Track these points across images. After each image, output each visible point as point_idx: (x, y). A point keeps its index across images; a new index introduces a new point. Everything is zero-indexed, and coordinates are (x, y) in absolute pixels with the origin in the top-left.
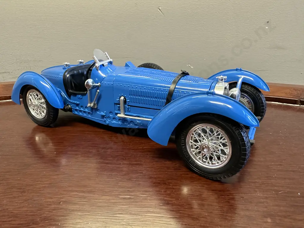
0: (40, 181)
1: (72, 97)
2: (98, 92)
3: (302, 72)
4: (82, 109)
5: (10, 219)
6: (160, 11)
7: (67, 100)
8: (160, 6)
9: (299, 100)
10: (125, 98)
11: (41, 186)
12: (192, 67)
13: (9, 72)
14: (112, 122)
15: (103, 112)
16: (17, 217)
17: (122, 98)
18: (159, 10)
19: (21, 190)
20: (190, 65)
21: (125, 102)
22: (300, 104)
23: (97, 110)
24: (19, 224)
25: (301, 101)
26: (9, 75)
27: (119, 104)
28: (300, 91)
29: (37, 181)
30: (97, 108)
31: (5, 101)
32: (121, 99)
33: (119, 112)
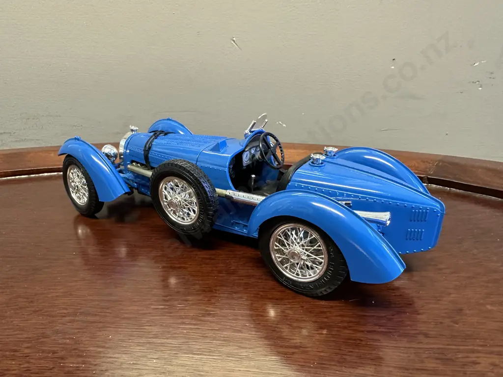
0: (53, 289)
3: (447, 133)
5: (16, 332)
6: (234, 44)
8: (234, 36)
11: (54, 294)
12: (284, 125)
13: (10, 133)
16: (23, 330)
18: (233, 42)
19: (29, 300)
20: (282, 123)
22: (427, 182)
24: (26, 338)
25: (428, 178)
26: (11, 137)
28: (430, 163)
29: (49, 289)
31: (5, 178)
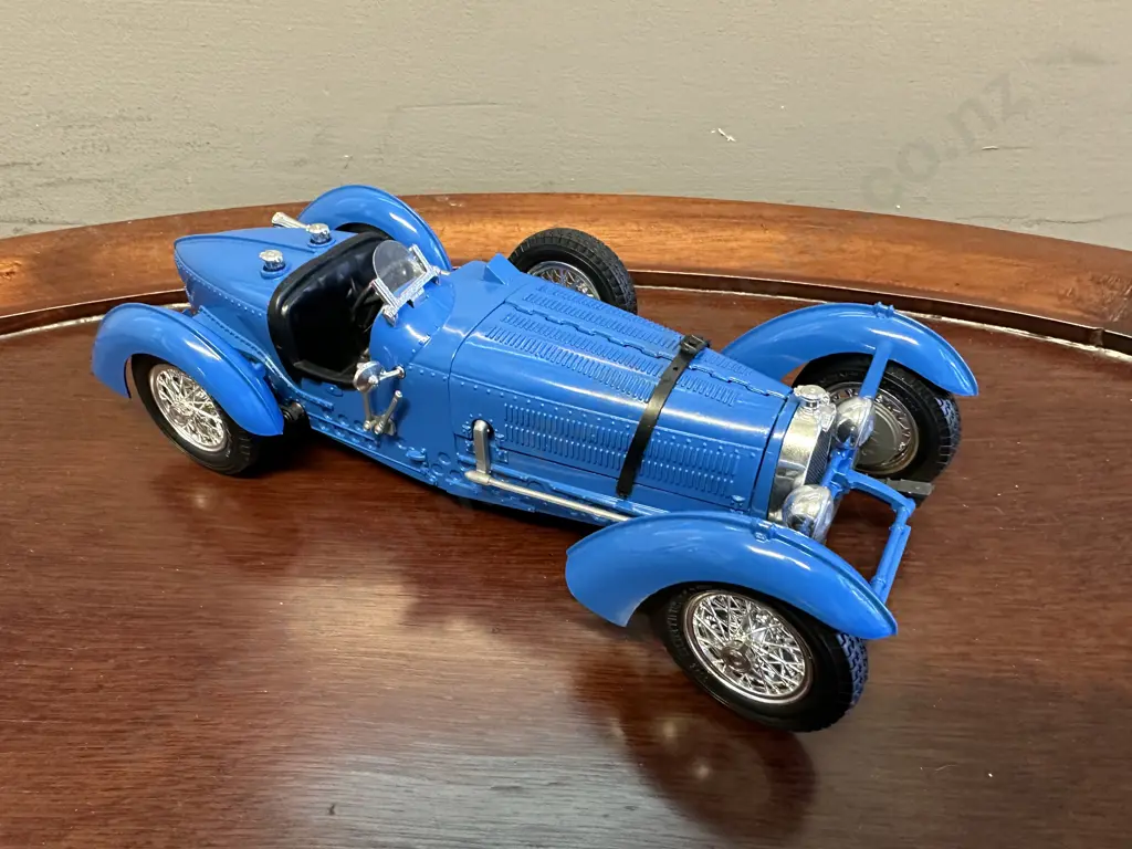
0: (261, 727)
1: (304, 382)
2: (398, 399)
4: (343, 424)
7: (290, 388)
9: (1099, 332)
10: (489, 426)
13: (28, 164)
14: (447, 480)
15: (418, 449)
17: (481, 426)
19: (216, 763)
21: (490, 435)
22: (1100, 343)
23: (396, 438)
25: (1104, 334)
26: (32, 173)
27: (472, 439)
29: (250, 727)
30: (396, 434)
32: (476, 428)
33: (469, 459)
